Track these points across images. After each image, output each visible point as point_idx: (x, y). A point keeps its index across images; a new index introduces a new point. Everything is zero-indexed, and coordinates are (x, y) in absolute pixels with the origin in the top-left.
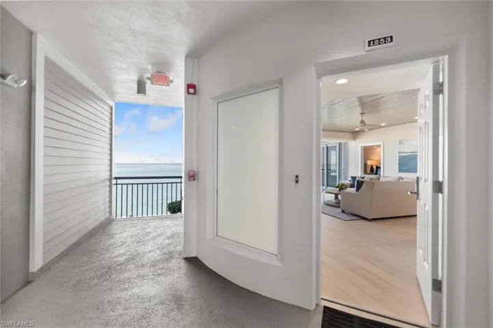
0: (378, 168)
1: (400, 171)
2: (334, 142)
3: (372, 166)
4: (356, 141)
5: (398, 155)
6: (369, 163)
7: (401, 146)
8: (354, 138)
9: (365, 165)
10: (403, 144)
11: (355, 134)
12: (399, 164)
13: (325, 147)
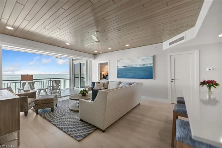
0: (107, 76)
1: (118, 77)
2: (83, 60)
3: (104, 75)
4: (96, 60)
5: (117, 68)
6: (103, 73)
7: (119, 63)
8: (95, 58)
9: (101, 74)
10: (120, 62)
11: (95, 55)
12: (118, 73)
13: (79, 63)
